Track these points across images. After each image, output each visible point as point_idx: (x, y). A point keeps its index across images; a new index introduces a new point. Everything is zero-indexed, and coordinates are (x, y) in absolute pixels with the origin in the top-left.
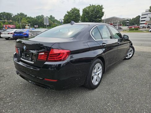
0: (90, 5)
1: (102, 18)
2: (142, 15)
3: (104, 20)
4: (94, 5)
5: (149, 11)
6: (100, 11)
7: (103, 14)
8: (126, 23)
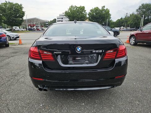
0: (6, 1)
1: (23, 18)
2: (58, 19)
3: (26, 20)
4: (11, 2)
5: (65, 15)
6: (20, 11)
7: (23, 13)
8: (46, 24)
